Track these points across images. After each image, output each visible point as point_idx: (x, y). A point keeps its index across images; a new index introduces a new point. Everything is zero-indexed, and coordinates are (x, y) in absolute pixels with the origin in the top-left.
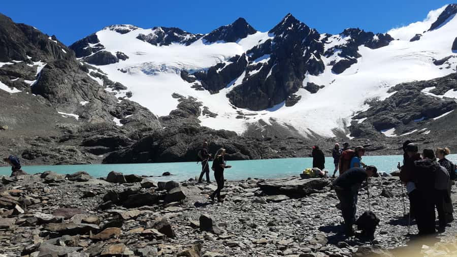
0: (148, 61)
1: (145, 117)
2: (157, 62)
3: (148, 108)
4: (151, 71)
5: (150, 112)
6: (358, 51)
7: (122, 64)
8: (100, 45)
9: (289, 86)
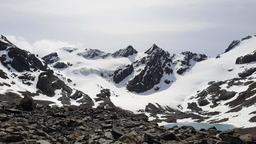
0: (84, 67)
1: (87, 100)
2: (88, 68)
3: (88, 95)
4: (86, 73)
5: (89, 97)
6: (189, 63)
7: (70, 68)
8: (58, 58)
9: (155, 81)
